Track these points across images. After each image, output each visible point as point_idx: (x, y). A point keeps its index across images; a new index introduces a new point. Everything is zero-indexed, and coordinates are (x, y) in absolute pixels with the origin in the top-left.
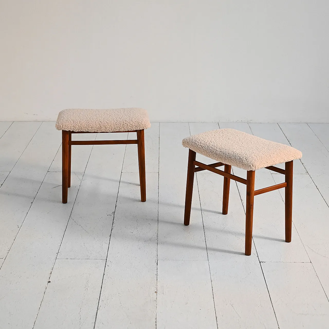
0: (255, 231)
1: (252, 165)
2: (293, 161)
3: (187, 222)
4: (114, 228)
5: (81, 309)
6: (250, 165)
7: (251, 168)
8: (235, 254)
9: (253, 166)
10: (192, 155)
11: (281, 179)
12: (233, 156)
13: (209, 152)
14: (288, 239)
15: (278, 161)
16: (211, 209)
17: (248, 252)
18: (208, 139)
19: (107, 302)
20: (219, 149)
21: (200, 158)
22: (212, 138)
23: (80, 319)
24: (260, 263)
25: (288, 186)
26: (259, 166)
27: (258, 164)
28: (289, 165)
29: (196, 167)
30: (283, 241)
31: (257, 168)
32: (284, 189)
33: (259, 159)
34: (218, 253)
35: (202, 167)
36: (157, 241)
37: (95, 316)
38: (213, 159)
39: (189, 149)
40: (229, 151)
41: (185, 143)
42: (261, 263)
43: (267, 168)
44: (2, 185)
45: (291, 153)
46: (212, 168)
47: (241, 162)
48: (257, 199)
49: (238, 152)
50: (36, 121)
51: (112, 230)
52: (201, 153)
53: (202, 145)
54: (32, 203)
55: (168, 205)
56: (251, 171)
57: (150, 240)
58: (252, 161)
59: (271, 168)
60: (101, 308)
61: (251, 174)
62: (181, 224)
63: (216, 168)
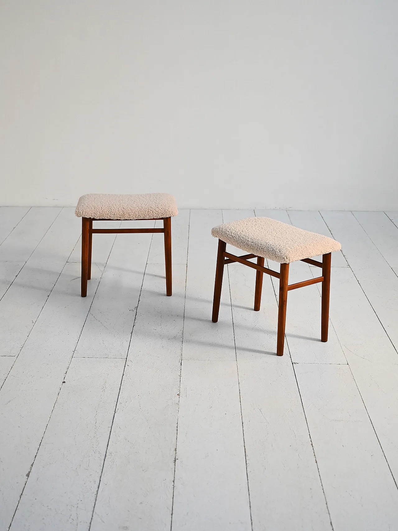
0: (288, 330)
1: (285, 258)
2: (331, 253)
3: (215, 318)
4: (136, 324)
5: (97, 412)
6: (284, 257)
7: (284, 260)
8: (266, 355)
9: (287, 258)
10: (222, 245)
11: (318, 272)
12: (265, 248)
13: (240, 242)
14: (324, 338)
15: (314, 254)
16: (242, 305)
17: (280, 352)
18: (239, 228)
19: (126, 405)
20: (251, 239)
21: (230, 249)
22: (244, 227)
23: (96, 422)
24: (293, 364)
25: (325, 280)
26: (294, 258)
27: (292, 257)
28: (327, 257)
29: (226, 258)
30: (318, 340)
31: (291, 261)
32: (320, 284)
33: (294, 251)
34: (247, 353)
35: (233, 259)
36: (182, 339)
37: (112, 420)
38: (243, 250)
39: (219, 239)
40: (262, 242)
41: (215, 232)
42: (294, 364)
43: (302, 260)
44: (16, 276)
45: (329, 245)
46: (243, 260)
47: (274, 254)
48: (290, 294)
49: (271, 243)
50: (55, 207)
51: (133, 327)
52: (232, 244)
53: (232, 234)
54: (48, 296)
55: (197, 300)
56: (285, 264)
57: (175, 337)
58: (286, 253)
59: (307, 261)
60: (119, 411)
61: (284, 267)
62: (209, 321)
63: (247, 260)
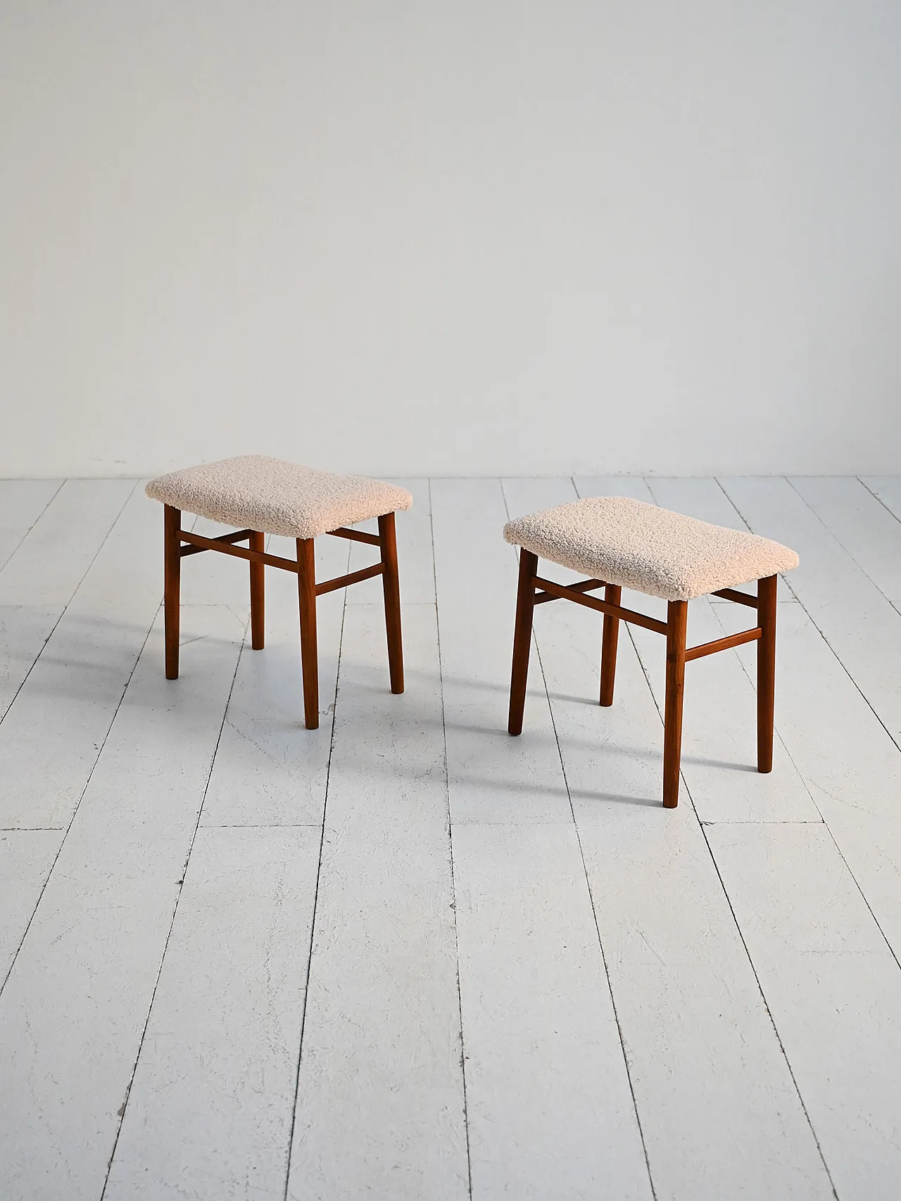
0: (687, 748)
1: (681, 588)
2: (776, 575)
3: (515, 727)
4: (336, 745)
5: (270, 955)
6: (676, 586)
7: (678, 595)
8: (638, 806)
9: (683, 589)
10: (528, 562)
11: (749, 618)
12: (633, 566)
13: (569, 554)
14: (764, 765)
15: (742, 577)
16: (571, 694)
17: (670, 799)
18: (567, 522)
19: (334, 936)
20: (597, 547)
21: (547, 570)
22: (578, 521)
23: (269, 979)
24: (701, 825)
25: (765, 635)
26: (699, 589)
27: (696, 585)
28: (767, 585)
29: (538, 591)
30: (750, 769)
31: (693, 594)
32: (753, 645)
33: (697, 573)
34: (596, 803)
35: (553, 592)
36: (444, 775)
37: (307, 971)
38: (581, 572)
39: (522, 548)
40: (622, 553)
41: (511, 533)
42: (704, 825)
43: (716, 593)
44: (47, 641)
45: (774, 557)
46: (576, 592)
47: (653, 580)
48: (692, 670)
49: (643, 555)
50: (123, 478)
51: (331, 751)
52: (554, 558)
53: (553, 537)
54: (126, 685)
55: (468, 684)
56: (679, 602)
57: (428, 773)
58: (680, 577)
59: (727, 594)
60: (319, 950)
61: (677, 609)
62: (502, 733)
63: (585, 593)
